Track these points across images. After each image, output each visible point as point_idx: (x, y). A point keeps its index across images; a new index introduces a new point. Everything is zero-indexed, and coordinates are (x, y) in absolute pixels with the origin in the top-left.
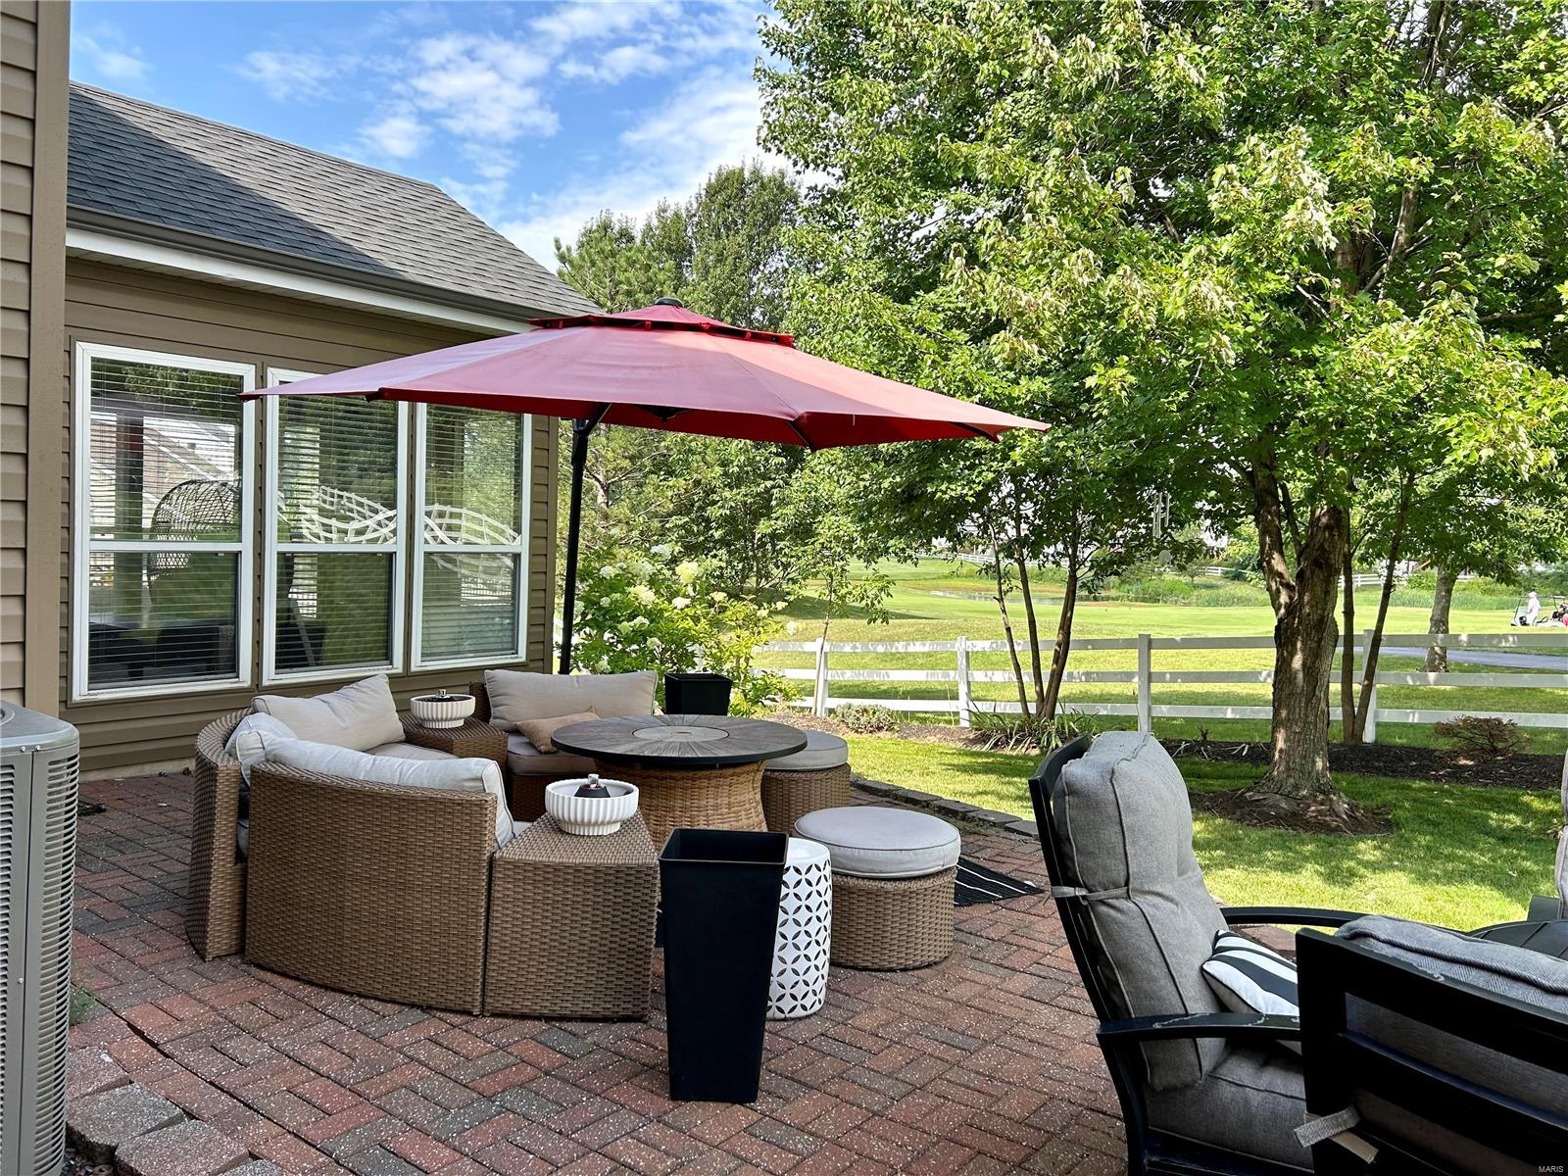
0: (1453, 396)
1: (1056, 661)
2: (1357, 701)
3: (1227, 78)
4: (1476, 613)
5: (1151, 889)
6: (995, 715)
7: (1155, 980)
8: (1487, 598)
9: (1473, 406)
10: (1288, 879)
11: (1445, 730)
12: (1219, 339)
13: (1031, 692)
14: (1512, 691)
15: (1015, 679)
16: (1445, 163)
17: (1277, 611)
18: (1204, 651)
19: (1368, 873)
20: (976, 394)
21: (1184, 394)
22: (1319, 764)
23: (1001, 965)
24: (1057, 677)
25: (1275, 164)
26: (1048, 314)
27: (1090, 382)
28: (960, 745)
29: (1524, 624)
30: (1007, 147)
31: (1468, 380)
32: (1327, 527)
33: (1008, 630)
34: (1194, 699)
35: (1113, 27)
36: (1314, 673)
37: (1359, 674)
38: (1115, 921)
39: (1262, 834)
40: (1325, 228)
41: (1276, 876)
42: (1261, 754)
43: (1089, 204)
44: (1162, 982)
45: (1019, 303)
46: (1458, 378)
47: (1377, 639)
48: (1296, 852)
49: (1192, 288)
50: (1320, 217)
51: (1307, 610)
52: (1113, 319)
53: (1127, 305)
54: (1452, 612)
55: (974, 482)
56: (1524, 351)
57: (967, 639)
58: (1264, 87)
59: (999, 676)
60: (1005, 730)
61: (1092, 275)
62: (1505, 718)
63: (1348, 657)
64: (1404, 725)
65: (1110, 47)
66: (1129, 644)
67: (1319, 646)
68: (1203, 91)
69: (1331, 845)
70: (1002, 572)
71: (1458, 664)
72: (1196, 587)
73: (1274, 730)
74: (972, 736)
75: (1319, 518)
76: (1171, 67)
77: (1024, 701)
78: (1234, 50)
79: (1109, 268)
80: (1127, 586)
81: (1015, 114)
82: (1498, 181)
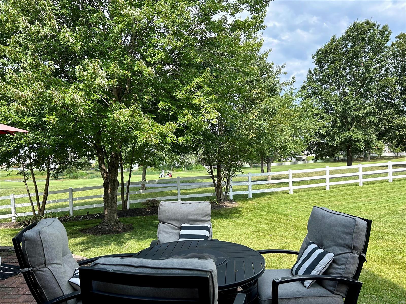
0: (137, 127)
1: (44, 198)
2: (125, 199)
3: (81, 43)
4: (153, 175)
5: (53, 262)
6: (24, 217)
7: (54, 288)
8: (155, 172)
9: (142, 129)
10: (107, 247)
11: (144, 203)
12: (80, 110)
13: (36, 208)
14: (159, 192)
15: (31, 205)
16: (133, 73)
17: (104, 179)
18: (89, 191)
19: (126, 241)
20: (9, 121)
21: (73, 124)
22: (116, 216)
23: (16, 295)
24: (44, 203)
25: (92, 67)
26: (29, 99)
27: (44, 119)
28: (12, 228)
29: (162, 177)
30: (17, 49)
31: (140, 124)
32: (115, 157)
33: (28, 190)
34: (86, 204)
35: (47, 22)
36: (114, 194)
37: (125, 192)
38: (42, 275)
39: (102, 237)
40: (105, 85)
41: (104, 247)
42: (102, 216)
43: (42, 70)
44: (57, 288)
45: (19, 95)
46: (138, 123)
47: (129, 183)
48: (110, 240)
49: (72, 96)
50: (104, 82)
51: (111, 178)
52: (50, 102)
53: (54, 98)
54: (146, 176)
55: (10, 147)
56: (152, 118)
57: (14, 194)
58: (91, 47)
59: (25, 205)
60: (28, 221)
61: (43, 89)
62: (156, 199)
63: (123, 189)
64: (137, 203)
65: (47, 28)
66: (66, 191)
67: (114, 187)
68: (75, 45)
69: (118, 236)
70: (25, 173)
71: (148, 187)
72: (88, 173)
73: (104, 210)
74: (16, 224)
75: (112, 155)
76: (64, 36)
77: (34, 211)
78: (83, 36)
79: (48, 88)
80: (69, 175)
81: (19, 40)
82: (145, 79)
